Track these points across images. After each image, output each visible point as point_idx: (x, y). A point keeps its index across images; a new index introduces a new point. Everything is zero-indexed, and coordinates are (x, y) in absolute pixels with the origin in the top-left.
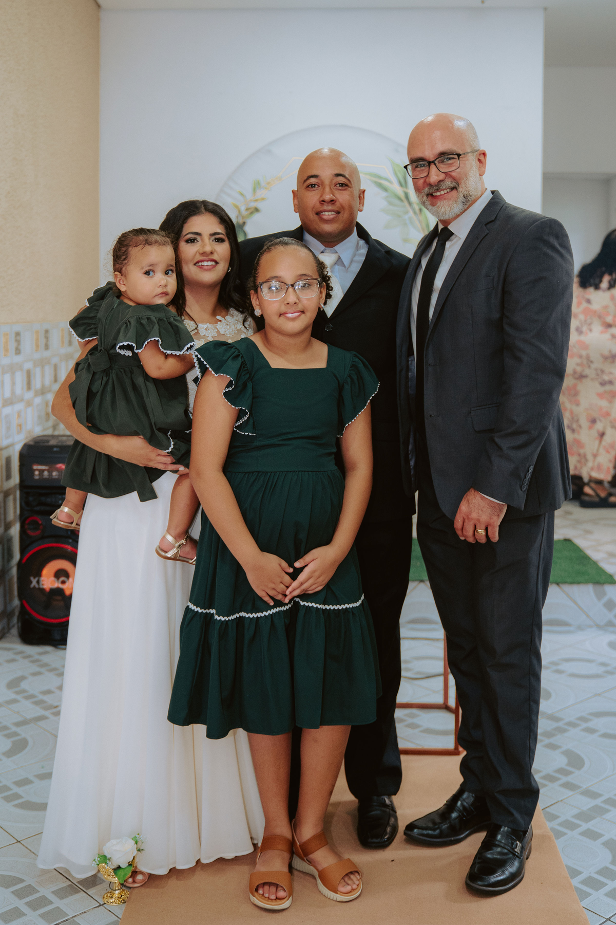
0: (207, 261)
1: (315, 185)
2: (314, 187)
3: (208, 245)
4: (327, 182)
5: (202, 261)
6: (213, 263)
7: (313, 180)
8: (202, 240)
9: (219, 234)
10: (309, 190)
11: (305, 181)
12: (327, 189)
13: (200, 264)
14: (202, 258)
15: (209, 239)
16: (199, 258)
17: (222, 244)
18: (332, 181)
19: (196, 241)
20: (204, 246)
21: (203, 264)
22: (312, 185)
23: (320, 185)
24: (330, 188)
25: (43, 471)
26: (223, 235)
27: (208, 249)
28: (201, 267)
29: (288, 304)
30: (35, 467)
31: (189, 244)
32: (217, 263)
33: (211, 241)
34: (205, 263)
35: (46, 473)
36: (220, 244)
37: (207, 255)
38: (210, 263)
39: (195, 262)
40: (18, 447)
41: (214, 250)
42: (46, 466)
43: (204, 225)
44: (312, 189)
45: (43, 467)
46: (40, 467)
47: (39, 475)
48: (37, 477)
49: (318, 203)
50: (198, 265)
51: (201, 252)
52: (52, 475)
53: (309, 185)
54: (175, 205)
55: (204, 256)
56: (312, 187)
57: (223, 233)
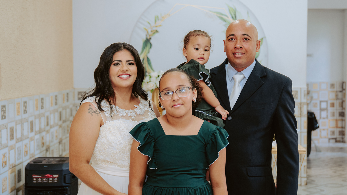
0: (125, 75)
1: (233, 39)
2: (233, 40)
3: (125, 67)
4: (239, 38)
5: (122, 75)
6: (128, 76)
7: (232, 37)
8: (122, 64)
9: (131, 61)
10: (229, 42)
11: (228, 37)
12: (239, 42)
13: (121, 76)
14: (122, 73)
15: (126, 63)
16: (120, 73)
17: (133, 65)
18: (241, 37)
19: (119, 64)
20: (123, 67)
21: (122, 76)
22: (231, 39)
23: (236, 39)
24: (240, 41)
25: (38, 178)
26: (133, 61)
27: (125, 68)
28: (121, 78)
29: (174, 101)
30: (34, 176)
31: (115, 66)
32: (130, 75)
33: (127, 64)
34: (124, 76)
35: (40, 179)
36: (131, 66)
37: (124, 72)
38: (126, 76)
39: (118, 75)
40: (25, 164)
41: (128, 69)
42: (40, 176)
43: (123, 56)
44: (231, 41)
45: (39, 176)
46: (36, 176)
47: (36, 180)
48: (35, 182)
49: (234, 49)
50: (120, 77)
51: (122, 70)
52: (43, 180)
53: (230, 39)
54: (109, 45)
55: (123, 72)
56: (232, 40)
57: (134, 60)
